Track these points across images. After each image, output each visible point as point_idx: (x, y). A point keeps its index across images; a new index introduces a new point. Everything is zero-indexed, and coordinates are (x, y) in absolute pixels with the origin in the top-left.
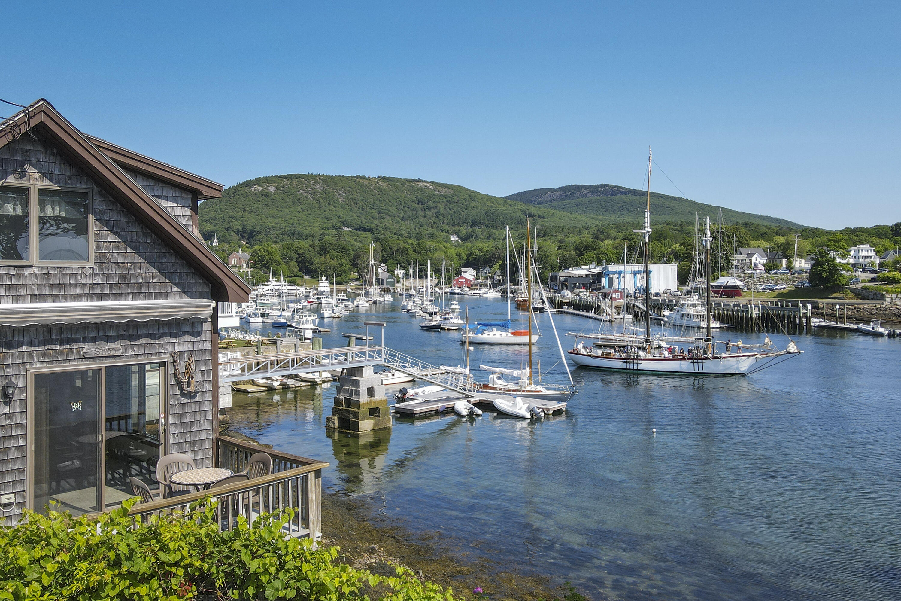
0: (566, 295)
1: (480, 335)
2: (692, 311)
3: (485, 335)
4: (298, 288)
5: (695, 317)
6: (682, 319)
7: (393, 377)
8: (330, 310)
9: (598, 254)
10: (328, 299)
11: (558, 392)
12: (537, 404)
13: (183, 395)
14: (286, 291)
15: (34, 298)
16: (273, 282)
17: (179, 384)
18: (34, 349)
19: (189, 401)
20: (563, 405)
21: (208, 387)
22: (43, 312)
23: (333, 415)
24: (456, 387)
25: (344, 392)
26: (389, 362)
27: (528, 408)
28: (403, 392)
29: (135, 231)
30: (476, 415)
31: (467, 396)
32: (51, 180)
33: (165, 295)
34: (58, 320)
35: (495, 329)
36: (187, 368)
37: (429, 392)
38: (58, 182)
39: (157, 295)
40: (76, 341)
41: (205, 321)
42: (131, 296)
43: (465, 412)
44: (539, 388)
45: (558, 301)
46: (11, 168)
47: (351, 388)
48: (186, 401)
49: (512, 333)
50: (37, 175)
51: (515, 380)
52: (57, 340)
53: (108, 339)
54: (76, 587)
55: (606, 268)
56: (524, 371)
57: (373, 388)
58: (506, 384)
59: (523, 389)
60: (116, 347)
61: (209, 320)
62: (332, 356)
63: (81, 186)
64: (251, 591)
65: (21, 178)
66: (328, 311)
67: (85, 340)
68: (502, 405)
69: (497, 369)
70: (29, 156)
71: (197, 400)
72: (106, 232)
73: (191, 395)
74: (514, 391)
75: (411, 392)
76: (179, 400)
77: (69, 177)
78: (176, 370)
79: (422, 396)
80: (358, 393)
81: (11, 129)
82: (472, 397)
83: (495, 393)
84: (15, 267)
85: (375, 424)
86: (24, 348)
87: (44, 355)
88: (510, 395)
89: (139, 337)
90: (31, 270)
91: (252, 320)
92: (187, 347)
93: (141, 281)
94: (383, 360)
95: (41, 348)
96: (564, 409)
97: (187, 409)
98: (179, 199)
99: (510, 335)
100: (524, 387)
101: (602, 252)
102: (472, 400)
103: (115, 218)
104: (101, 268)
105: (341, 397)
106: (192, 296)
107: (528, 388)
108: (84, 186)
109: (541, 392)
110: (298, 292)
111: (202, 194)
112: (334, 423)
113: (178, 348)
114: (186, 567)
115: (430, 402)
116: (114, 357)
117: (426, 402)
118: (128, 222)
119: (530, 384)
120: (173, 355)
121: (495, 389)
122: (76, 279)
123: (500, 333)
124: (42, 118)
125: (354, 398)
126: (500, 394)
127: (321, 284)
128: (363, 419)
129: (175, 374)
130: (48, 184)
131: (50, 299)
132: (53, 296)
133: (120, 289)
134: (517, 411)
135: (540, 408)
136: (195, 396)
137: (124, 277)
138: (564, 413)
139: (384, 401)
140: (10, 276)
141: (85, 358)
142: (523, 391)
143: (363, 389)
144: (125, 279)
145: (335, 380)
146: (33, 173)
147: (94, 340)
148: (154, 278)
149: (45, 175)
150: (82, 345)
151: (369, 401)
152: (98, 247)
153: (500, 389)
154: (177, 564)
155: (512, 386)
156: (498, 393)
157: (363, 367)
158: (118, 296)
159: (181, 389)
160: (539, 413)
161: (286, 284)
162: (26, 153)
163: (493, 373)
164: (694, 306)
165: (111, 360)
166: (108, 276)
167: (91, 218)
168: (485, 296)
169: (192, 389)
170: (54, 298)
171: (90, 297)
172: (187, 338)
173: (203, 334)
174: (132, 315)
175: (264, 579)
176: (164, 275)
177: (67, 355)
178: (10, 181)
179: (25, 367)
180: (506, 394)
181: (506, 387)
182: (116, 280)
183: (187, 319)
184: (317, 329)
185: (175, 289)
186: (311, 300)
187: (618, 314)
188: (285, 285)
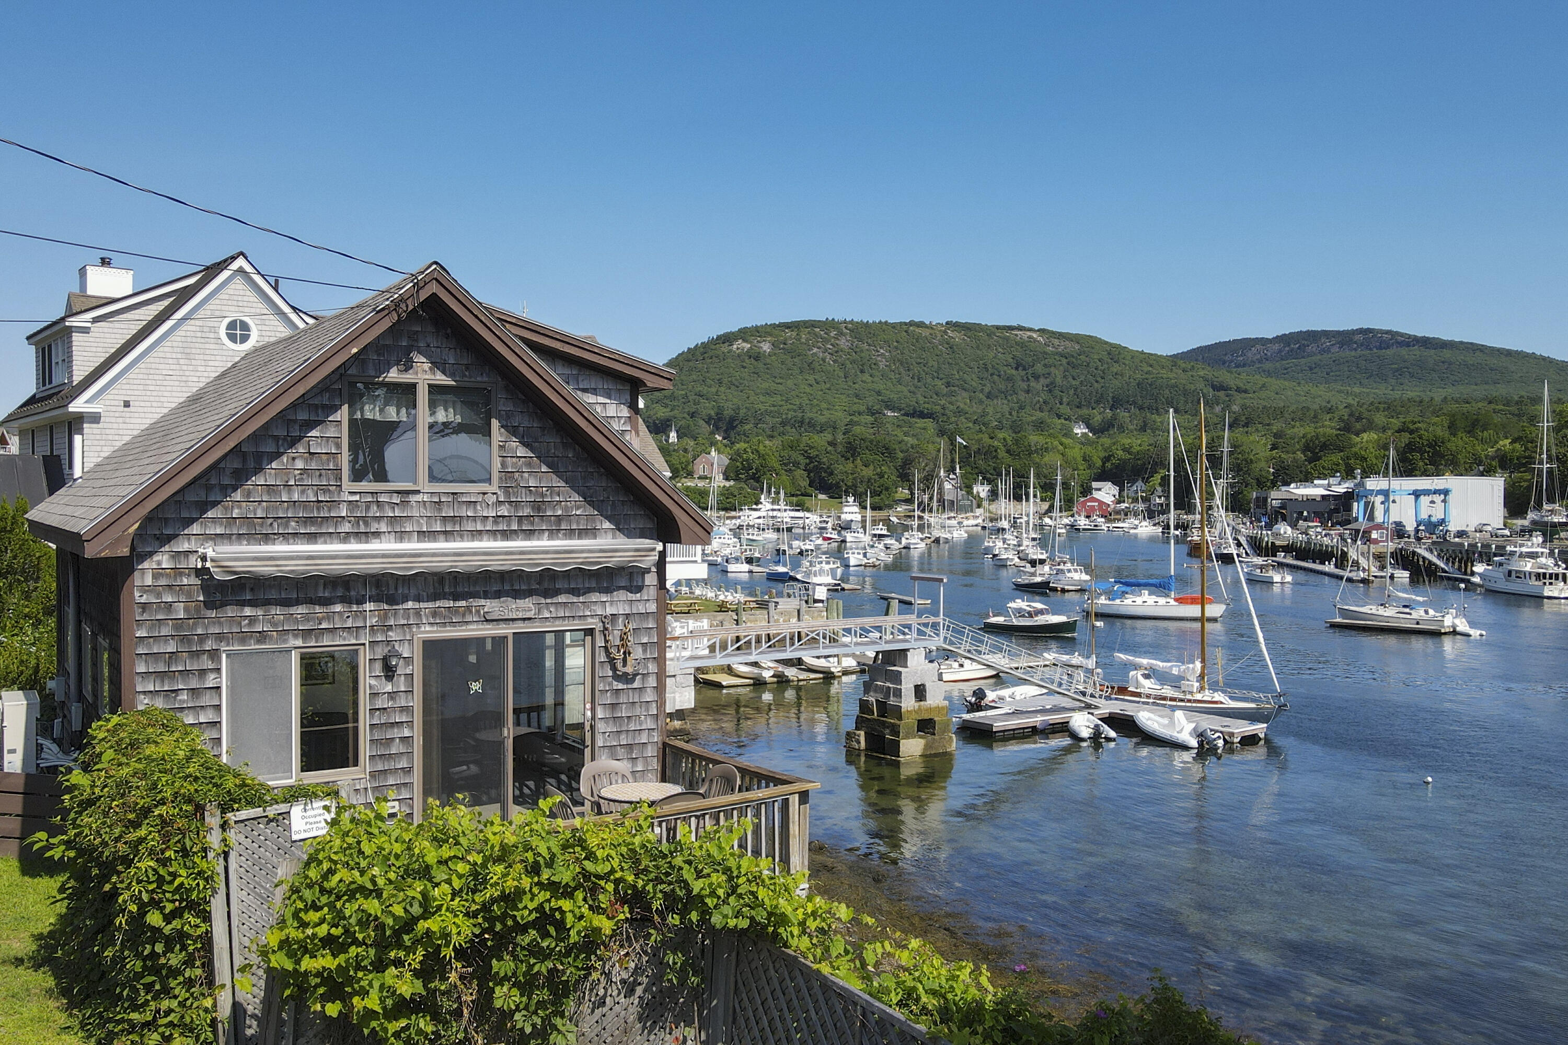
0: (1282, 532)
1: (1118, 602)
2: (1528, 566)
3: (1128, 602)
4: (807, 515)
5: (1533, 578)
6: (1507, 581)
7: (962, 669)
8: (859, 553)
9: (1348, 458)
10: (856, 535)
11: (1253, 705)
12: (1210, 724)
13: (616, 677)
14: (788, 520)
15: (423, 535)
16: (766, 505)
17: (612, 661)
18: (423, 605)
19: (625, 687)
20: (1260, 728)
21: (652, 667)
22: (434, 555)
23: (857, 728)
24: (1069, 690)
25: (875, 691)
26: (951, 643)
27: (1195, 729)
28: (980, 694)
29: (552, 440)
30: (1105, 738)
31: (1088, 706)
32: (444, 373)
33: (591, 532)
34: (452, 567)
35: (1147, 592)
36: (622, 639)
37: (1023, 697)
38: (452, 375)
39: (583, 533)
40: (475, 596)
41: (648, 571)
42: (546, 534)
43: (1085, 733)
44: (1218, 696)
45: (1267, 542)
46: (394, 358)
47: (888, 684)
48: (621, 686)
49: (1176, 600)
50: (427, 366)
51: (1176, 682)
52: (451, 593)
53: (517, 594)
54: (490, 893)
55: (1361, 484)
56: (1191, 666)
57: (923, 685)
58: (1159, 687)
59: (1189, 697)
60: (526, 606)
61: (654, 569)
62: (856, 632)
63: (482, 379)
64: (694, 916)
65: (406, 370)
66: (856, 555)
67: (486, 597)
68: (1149, 723)
69: (1145, 661)
70: (417, 341)
71: (635, 685)
72: (514, 443)
73: (627, 678)
74: (1172, 699)
75: (991, 695)
76: (610, 684)
77: (467, 367)
78: (606, 641)
79: (1010, 704)
80: (898, 694)
81: (396, 304)
82: (1096, 707)
83: (1138, 702)
84: (398, 492)
85: (927, 747)
86: (410, 604)
87: (435, 614)
88: (1164, 705)
89: (557, 592)
90: (419, 498)
91: (731, 567)
92: (622, 609)
93: (559, 513)
94: (942, 639)
95: (430, 605)
96: (1262, 736)
97: (623, 699)
98: (613, 393)
99: (1172, 602)
100: (1191, 693)
101: (1356, 453)
102: (1096, 712)
103: (526, 424)
104: (507, 494)
105: (871, 699)
106: (630, 534)
107: (1199, 697)
108: (486, 379)
109: (1222, 703)
110: (807, 521)
111: (645, 385)
112: (859, 743)
113: (610, 610)
114: (617, 882)
115: (1022, 712)
116: (524, 619)
117: (1016, 713)
118: (543, 429)
119: (1201, 689)
120: (603, 619)
121: (1138, 695)
122: (475, 510)
123: (1154, 598)
124: (434, 288)
125: (892, 701)
126: (1147, 703)
127: (846, 509)
128: (907, 737)
129: (606, 648)
130: (441, 379)
131: (442, 537)
132: (445, 532)
133: (532, 524)
134: (1175, 734)
135: (1216, 731)
136: (633, 680)
137: (538, 506)
138: (1262, 742)
139: (943, 708)
140: (393, 505)
141: (487, 621)
142: (1189, 701)
143: (907, 687)
144: (539, 510)
145: (863, 671)
146: (421, 362)
147: (498, 595)
148: (578, 509)
149: (438, 365)
150: (482, 602)
151: (917, 707)
152: (503, 465)
153: (1148, 696)
154: (606, 877)
155: (1168, 691)
156: (1144, 703)
157: (908, 650)
158: (530, 534)
159: (614, 668)
160: (1215, 740)
161: (788, 508)
162: (413, 336)
163: (1136, 667)
164: (1533, 556)
165: (520, 624)
166: (516, 505)
167: (495, 423)
168: (1132, 531)
169: (629, 669)
170: (447, 535)
171: (493, 534)
172: (622, 595)
173: (645, 590)
174: (547, 562)
175: (710, 902)
176: (591, 503)
177: (464, 615)
178: (393, 375)
179: (411, 631)
180: (1158, 705)
181: (1159, 693)
182: (527, 511)
183: (623, 568)
184: (839, 585)
185: (607, 525)
186: (829, 535)
187: (1382, 568)
188: (785, 510)
